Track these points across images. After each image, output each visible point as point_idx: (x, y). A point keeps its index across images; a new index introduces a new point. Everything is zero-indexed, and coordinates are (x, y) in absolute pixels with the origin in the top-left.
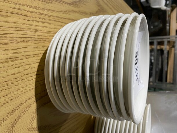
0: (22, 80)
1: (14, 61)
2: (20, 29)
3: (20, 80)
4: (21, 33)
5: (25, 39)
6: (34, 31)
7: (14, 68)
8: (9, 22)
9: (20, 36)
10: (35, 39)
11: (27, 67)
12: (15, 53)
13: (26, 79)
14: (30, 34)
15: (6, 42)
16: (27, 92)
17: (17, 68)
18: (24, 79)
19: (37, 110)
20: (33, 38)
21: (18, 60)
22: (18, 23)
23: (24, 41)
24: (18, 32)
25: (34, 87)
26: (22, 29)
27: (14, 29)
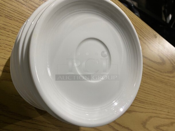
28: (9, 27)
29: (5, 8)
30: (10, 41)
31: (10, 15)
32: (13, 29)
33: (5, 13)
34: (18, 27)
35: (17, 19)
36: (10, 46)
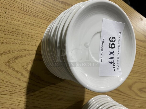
0: (32, 37)
1: (32, 26)
2: (41, 12)
3: (31, 37)
4: (41, 14)
5: (42, 18)
6: (50, 16)
7: (30, 29)
8: (36, 7)
9: (40, 16)
10: (49, 20)
11: (38, 32)
12: (33, 22)
13: (34, 38)
14: (47, 17)
15: (31, 15)
16: (32, 45)
17: (31, 30)
18: (33, 38)
19: (34, 61)
20: (48, 19)
21: (34, 26)
22: (41, 9)
23: (41, 18)
24: (40, 13)
25: (38, 46)
26: (42, 13)
27: (38, 11)
28: (37, 23)
29: (33, 10)
30: (38, 34)
31: (36, 15)
32: (39, 25)
33: (33, 13)
34: (42, 23)
35: (41, 17)
36: (38, 37)
